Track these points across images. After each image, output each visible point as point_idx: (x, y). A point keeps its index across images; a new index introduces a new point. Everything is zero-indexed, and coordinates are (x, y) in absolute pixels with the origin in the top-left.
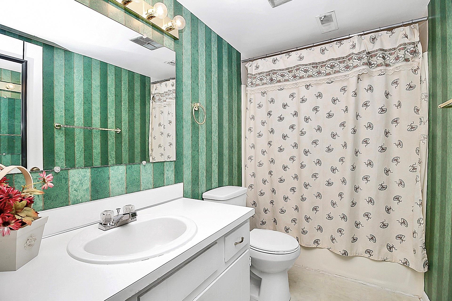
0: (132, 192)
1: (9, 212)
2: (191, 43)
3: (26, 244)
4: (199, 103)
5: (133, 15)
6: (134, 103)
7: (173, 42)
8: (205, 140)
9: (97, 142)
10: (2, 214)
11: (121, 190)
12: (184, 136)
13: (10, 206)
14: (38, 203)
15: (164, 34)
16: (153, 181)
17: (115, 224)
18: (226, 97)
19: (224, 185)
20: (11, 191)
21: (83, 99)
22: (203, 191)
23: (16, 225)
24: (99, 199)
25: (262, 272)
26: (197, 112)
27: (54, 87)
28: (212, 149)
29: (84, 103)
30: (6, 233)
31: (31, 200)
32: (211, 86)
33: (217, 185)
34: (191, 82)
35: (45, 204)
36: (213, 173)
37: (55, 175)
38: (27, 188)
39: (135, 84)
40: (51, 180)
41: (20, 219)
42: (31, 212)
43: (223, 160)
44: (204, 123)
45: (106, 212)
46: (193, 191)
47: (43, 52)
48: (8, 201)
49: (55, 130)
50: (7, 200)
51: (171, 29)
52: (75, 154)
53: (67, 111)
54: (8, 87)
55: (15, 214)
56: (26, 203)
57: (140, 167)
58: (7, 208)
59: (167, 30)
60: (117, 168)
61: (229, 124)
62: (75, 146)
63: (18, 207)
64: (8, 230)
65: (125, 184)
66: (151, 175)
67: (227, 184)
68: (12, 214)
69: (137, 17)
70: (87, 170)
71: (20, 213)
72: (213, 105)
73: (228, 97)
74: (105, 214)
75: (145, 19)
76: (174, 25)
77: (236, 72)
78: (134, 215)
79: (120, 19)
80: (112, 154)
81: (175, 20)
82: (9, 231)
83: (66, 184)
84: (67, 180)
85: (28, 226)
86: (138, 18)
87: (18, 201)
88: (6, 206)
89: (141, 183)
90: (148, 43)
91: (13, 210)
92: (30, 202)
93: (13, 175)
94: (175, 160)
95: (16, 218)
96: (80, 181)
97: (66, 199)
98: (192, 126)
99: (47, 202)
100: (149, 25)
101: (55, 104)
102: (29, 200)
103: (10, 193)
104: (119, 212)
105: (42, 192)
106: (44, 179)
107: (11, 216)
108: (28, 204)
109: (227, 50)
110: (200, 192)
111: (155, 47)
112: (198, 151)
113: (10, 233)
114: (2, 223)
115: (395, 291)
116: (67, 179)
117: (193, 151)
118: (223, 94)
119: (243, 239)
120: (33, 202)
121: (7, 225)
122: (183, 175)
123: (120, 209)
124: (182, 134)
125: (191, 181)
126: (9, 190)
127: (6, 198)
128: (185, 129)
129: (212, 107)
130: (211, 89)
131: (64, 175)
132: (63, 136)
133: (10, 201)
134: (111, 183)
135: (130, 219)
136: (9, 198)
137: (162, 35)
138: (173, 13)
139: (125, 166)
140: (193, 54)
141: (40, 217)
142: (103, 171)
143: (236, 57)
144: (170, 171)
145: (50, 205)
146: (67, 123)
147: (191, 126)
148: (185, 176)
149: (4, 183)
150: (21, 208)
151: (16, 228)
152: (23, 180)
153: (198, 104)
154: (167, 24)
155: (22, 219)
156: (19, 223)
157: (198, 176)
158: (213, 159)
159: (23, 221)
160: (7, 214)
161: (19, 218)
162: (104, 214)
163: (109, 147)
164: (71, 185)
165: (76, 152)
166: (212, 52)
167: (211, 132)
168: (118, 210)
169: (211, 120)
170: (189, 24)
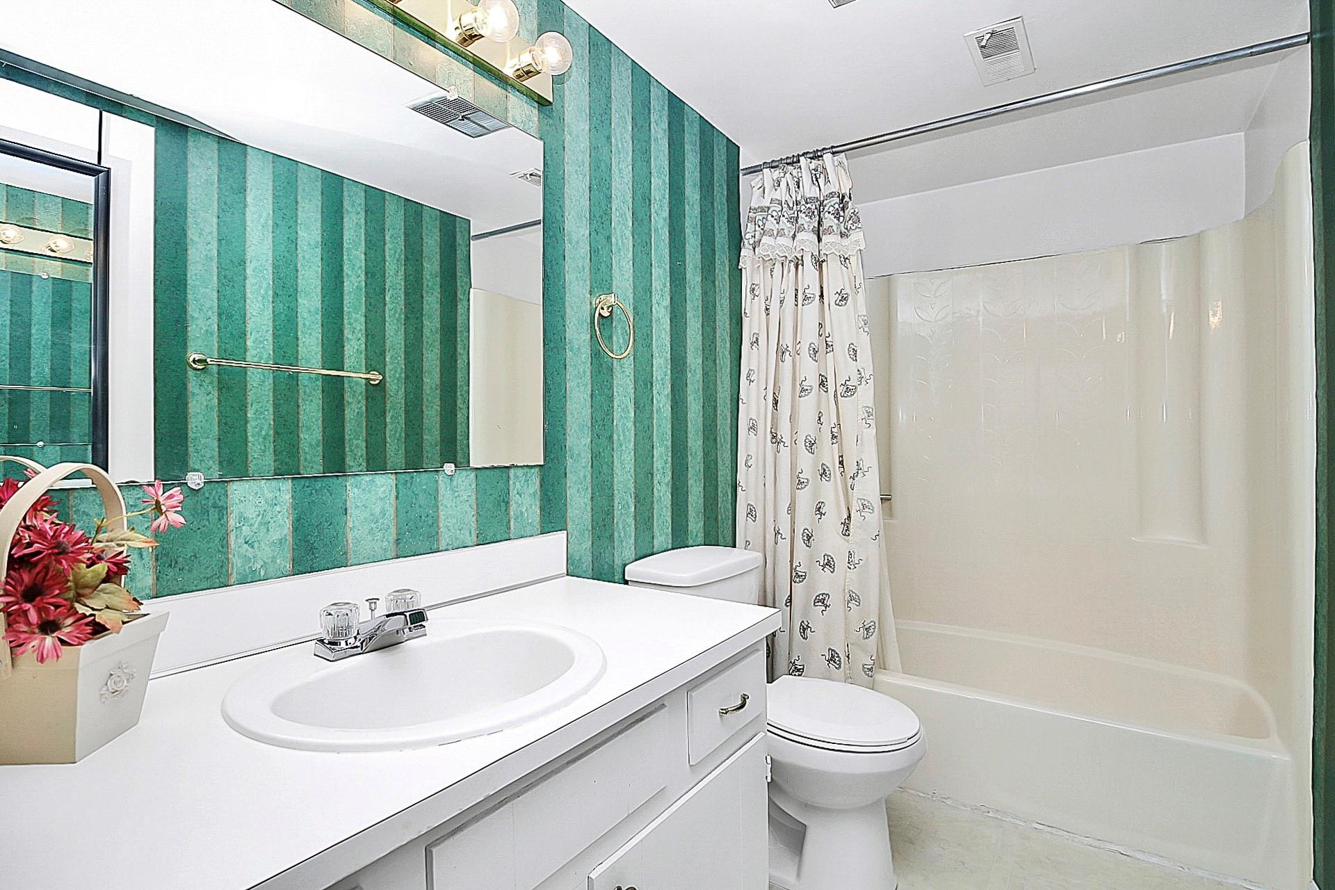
0: (412, 554)
1: (58, 594)
2: (590, 115)
3: (105, 688)
4: (613, 295)
5: (419, 31)
6: (422, 297)
7: (536, 112)
8: (633, 406)
9: (311, 411)
10: (39, 598)
11: (382, 548)
12: (568, 392)
13: (60, 576)
14: (139, 576)
15: (509, 88)
16: (476, 523)
17: (362, 643)
18: (693, 277)
19: (690, 544)
20: (63, 535)
21: (271, 283)
22: (628, 557)
23: (78, 631)
24: (317, 571)
25: (807, 807)
26: (606, 321)
27: (189, 247)
28: (653, 432)
29: (276, 295)
30: (48, 651)
31: (121, 564)
32: (649, 244)
33: (670, 541)
34: (588, 232)
35: (160, 579)
36: (656, 506)
37: (188, 496)
38: (110, 528)
39: (425, 240)
40: (179, 505)
41: (88, 614)
42: (118, 597)
43: (687, 468)
44: (630, 355)
45: (335, 607)
46: (597, 559)
47: (156, 142)
48: (54, 563)
49: (190, 373)
50: (53, 558)
51: (528, 72)
52: (246, 445)
53: (224, 317)
54: (55, 245)
55: (74, 600)
56: (106, 571)
57: (437, 481)
58: (51, 582)
59: (519, 77)
60: (370, 481)
61: (705, 359)
62: (246, 422)
63: (82, 580)
64: (56, 644)
65: (393, 530)
66: (470, 506)
67: (700, 539)
68: (65, 600)
69: (429, 36)
70: (281, 484)
71: (88, 599)
72: (654, 301)
73: (700, 279)
74: (332, 612)
75: (452, 44)
76: (539, 60)
77: (726, 204)
78: (418, 618)
79: (381, 42)
80: (356, 446)
81: (542, 45)
82: (57, 648)
83: (222, 525)
84: (225, 513)
85: (111, 635)
86: (432, 39)
87: (84, 563)
88: (48, 577)
89: (442, 529)
90: (462, 117)
91: (69, 589)
92: (118, 570)
93: (71, 492)
94: (542, 463)
95: (77, 612)
96: (260, 516)
97: (221, 566)
98: (591, 364)
99: (167, 575)
100: (464, 61)
101: (190, 297)
102: (114, 564)
103: (61, 539)
104: (375, 609)
105: (150, 542)
106: (157, 502)
107: (64, 606)
108: (112, 574)
109: (698, 138)
110: (616, 562)
111: (484, 127)
112: (611, 437)
113: (60, 654)
114: (37, 624)
115: (1225, 878)
116: (223, 511)
117: (596, 437)
118: (685, 269)
119: (744, 698)
120: (124, 570)
121: (53, 632)
122: (566, 509)
123: (378, 599)
124: (562, 386)
125: (590, 528)
126: (59, 530)
127: (50, 554)
128: (570, 373)
129: (651, 308)
130: (649, 254)
131: (214, 499)
132: (212, 392)
133: (62, 562)
134: (351, 526)
135: (408, 629)
136: (59, 554)
137: (503, 91)
138: (535, 24)
139: (393, 477)
140: (594, 148)
141: (146, 613)
142: (328, 490)
143: (724, 157)
144: (526, 497)
145: (174, 582)
146: (224, 353)
147: (589, 364)
148: (571, 513)
149: (45, 511)
150: (92, 583)
151: (76, 639)
152: (96, 506)
153: (612, 299)
154: (517, 59)
155: (94, 615)
156: (84, 627)
157: (610, 513)
158: (655, 464)
159: (97, 620)
160: (52, 597)
161: (87, 611)
162: (330, 614)
163: (348, 427)
164: (237, 528)
165: (250, 439)
166: (653, 144)
167: (649, 384)
168: (372, 601)
169: (650, 346)
170: (583, 59)
